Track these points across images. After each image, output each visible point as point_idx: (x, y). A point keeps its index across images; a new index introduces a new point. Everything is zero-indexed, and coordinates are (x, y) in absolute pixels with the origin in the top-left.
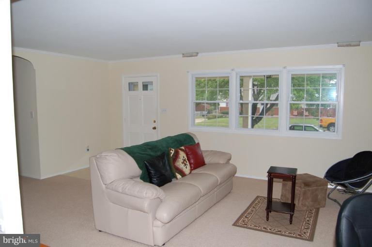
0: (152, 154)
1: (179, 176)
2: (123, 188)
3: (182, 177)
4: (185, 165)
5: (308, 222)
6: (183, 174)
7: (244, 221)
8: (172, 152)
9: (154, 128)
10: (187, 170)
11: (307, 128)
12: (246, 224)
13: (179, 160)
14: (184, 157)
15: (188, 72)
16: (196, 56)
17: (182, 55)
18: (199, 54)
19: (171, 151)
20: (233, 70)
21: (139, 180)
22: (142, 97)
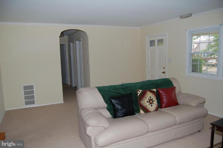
1: (142, 112)
3: (145, 113)
4: (151, 103)
6: (146, 111)
8: (139, 92)
9: (164, 73)
10: (152, 108)
13: (145, 99)
14: (151, 97)
15: (186, 30)
16: (191, 16)
17: (180, 17)
18: (193, 15)
20: (221, 25)
22: (157, 50)
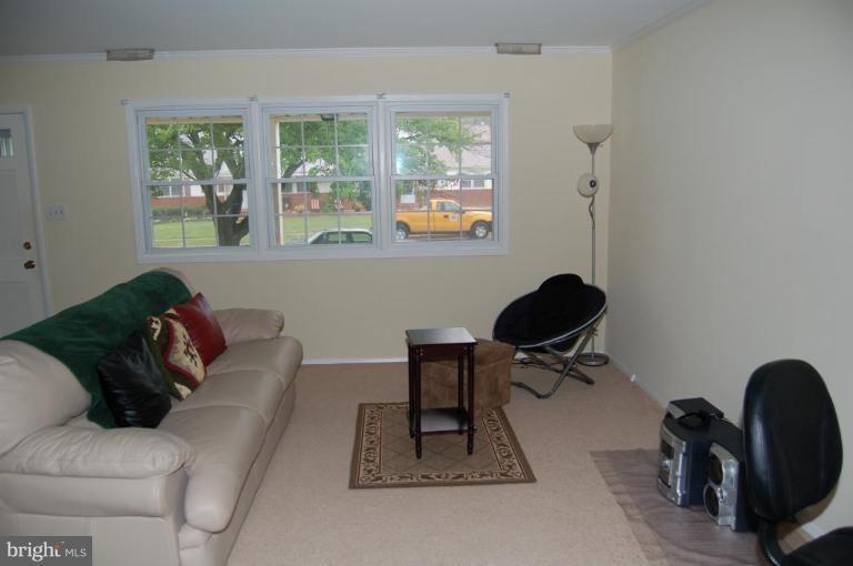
0: (101, 339)
1: (184, 391)
2: (60, 460)
3: (192, 390)
4: (192, 356)
5: (499, 442)
6: (192, 383)
7: (369, 471)
8: (157, 327)
9: (30, 265)
10: (196, 368)
11: (355, 237)
12: (380, 478)
13: (178, 345)
14: (184, 337)
15: (125, 102)
16: (150, 58)
17: (104, 56)
18: (157, 55)
19: (154, 325)
20: (252, 99)
21: (84, 422)
